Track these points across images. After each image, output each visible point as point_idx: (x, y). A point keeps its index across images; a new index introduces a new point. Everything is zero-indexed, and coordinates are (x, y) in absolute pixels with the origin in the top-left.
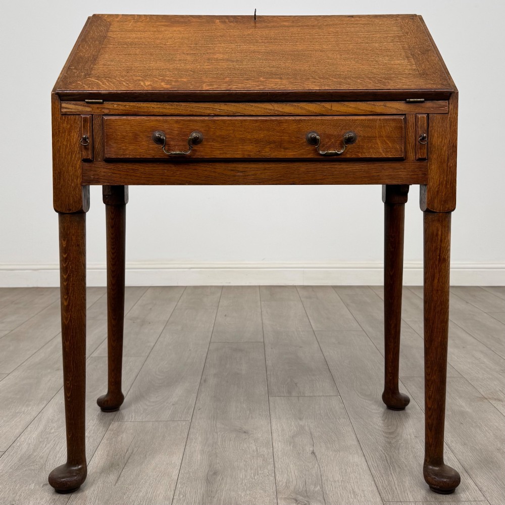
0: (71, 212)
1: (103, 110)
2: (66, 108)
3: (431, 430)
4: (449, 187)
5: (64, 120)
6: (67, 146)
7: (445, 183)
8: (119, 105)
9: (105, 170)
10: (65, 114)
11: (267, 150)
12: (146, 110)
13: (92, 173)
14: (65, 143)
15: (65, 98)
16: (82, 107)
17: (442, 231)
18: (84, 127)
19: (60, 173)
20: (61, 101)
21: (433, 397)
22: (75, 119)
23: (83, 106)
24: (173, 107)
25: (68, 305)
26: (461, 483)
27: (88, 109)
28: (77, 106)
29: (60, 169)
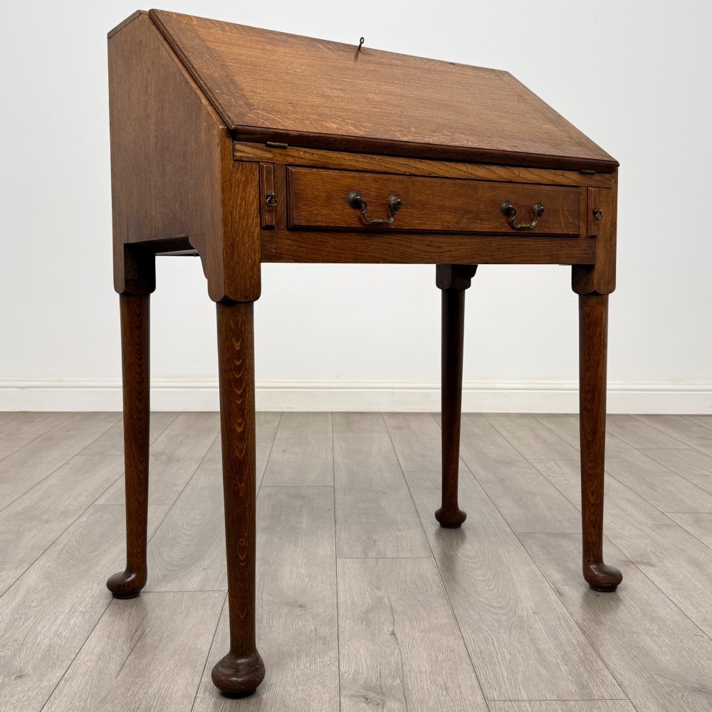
0: (248, 300)
1: (287, 158)
2: (241, 151)
5: (238, 169)
6: (241, 205)
8: (306, 152)
9: (288, 242)
10: (239, 160)
11: (465, 221)
12: (336, 162)
13: (274, 245)
14: (239, 201)
15: (243, 136)
16: (262, 152)
18: (267, 180)
19: (233, 245)
20: (233, 140)
22: (252, 169)
23: (263, 150)
24: (366, 160)
25: (243, 431)
27: (269, 155)
28: (255, 150)
29: (233, 240)
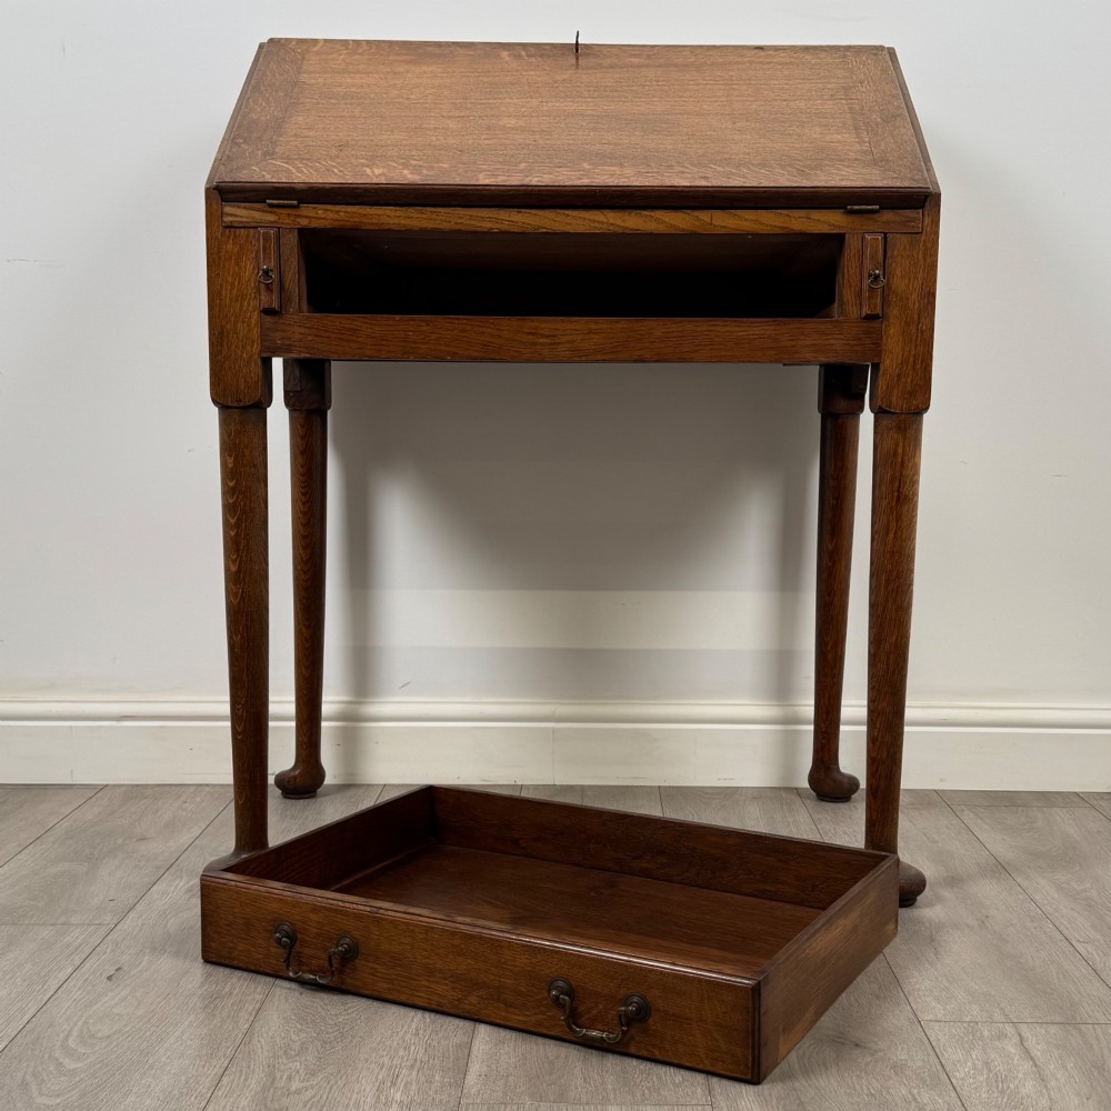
0: (242, 404)
1: (298, 220)
2: (232, 215)
3: (875, 797)
4: (919, 367)
5: (229, 237)
6: (233, 284)
7: (912, 359)
8: (327, 210)
9: (302, 330)
10: (230, 227)
12: (374, 221)
13: (279, 334)
14: (230, 279)
15: (231, 196)
16: (260, 213)
17: (904, 447)
18: (264, 250)
19: (221, 334)
20: (222, 201)
21: (879, 739)
22: (248, 236)
23: (263, 211)
24: (424, 216)
25: (239, 570)
26: (927, 888)
27: (272, 218)
28: (251, 212)
29: (222, 327)
